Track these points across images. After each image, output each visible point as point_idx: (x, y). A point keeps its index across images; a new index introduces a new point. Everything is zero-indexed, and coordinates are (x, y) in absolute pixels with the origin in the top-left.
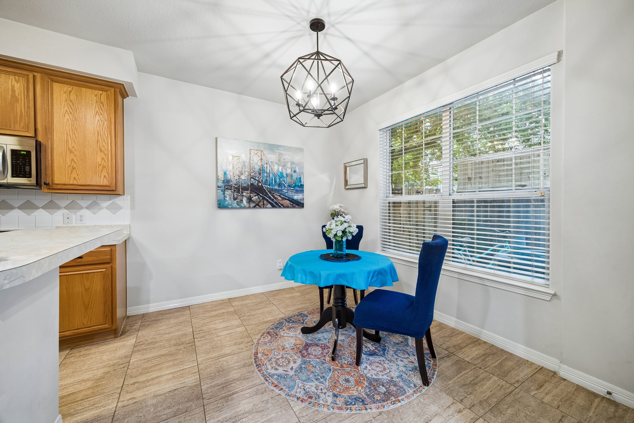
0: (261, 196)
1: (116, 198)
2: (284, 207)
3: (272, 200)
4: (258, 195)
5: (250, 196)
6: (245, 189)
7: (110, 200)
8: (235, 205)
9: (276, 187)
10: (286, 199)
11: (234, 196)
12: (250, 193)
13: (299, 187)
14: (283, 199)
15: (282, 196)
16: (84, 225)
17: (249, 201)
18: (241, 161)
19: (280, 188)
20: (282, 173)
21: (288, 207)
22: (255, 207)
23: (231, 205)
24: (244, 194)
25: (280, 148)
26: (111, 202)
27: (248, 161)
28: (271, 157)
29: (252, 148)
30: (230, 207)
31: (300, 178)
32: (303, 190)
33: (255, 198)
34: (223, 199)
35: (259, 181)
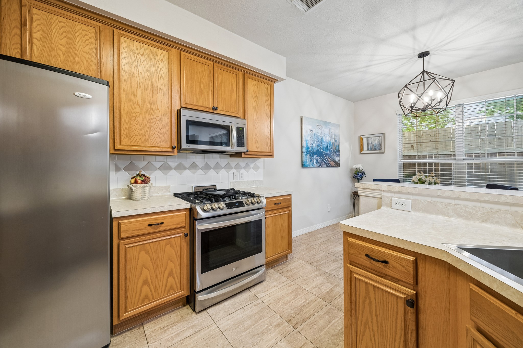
0: (322, 159)
1: (257, 160)
2: (332, 166)
3: (327, 161)
4: (321, 158)
5: (317, 159)
6: (315, 154)
7: (254, 162)
8: (311, 165)
9: (328, 152)
10: (333, 161)
11: (310, 159)
12: (317, 157)
13: (337, 152)
14: (331, 160)
15: (331, 159)
16: (243, 180)
17: (317, 162)
18: (313, 133)
19: (330, 153)
20: (330, 142)
21: (333, 166)
22: (319, 166)
23: (309, 165)
24: (315, 157)
25: (330, 125)
26: (254, 163)
27: (316, 134)
28: (326, 131)
29: (318, 125)
30: (309, 166)
31: (338, 145)
32: (339, 154)
33: (319, 160)
34: (306, 161)
35: (321, 149)
